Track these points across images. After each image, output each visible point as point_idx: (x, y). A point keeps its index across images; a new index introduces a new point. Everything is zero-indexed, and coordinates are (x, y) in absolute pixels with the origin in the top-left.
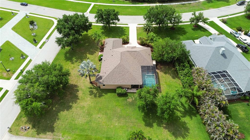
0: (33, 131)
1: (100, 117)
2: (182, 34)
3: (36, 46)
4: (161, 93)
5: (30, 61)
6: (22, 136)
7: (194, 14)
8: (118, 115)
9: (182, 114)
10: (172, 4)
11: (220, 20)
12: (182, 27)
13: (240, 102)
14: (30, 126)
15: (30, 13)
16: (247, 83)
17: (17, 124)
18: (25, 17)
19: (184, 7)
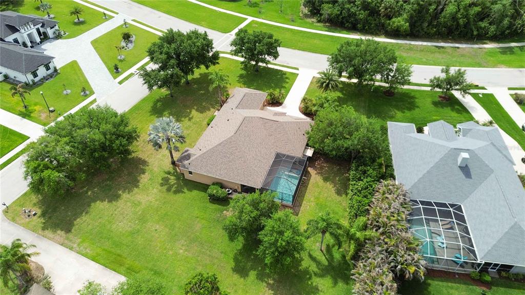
0: (38, 221)
1: (159, 231)
2: (404, 109)
3: (115, 78)
4: (297, 216)
5: (95, 100)
6: (18, 224)
7: (447, 71)
8: (192, 236)
9: (319, 269)
10: (413, 43)
11: (511, 95)
12: (413, 94)
13: (465, 284)
14: (39, 212)
15: (134, 20)
16: (494, 243)
17: (22, 203)
18: (122, 26)
19: (439, 52)
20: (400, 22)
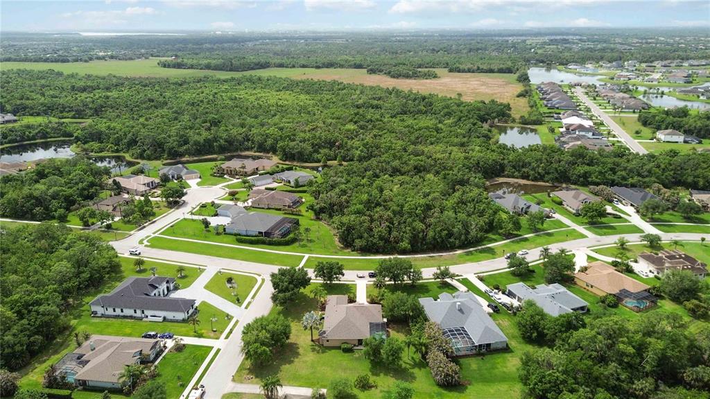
1: (325, 369)
2: (424, 292)
3: (240, 306)
5: (237, 321)
6: (246, 384)
7: (440, 269)
8: (344, 368)
9: (411, 366)
10: (416, 256)
11: (476, 277)
12: (426, 284)
13: (474, 357)
14: (253, 376)
16: (480, 336)
17: (239, 375)
18: (217, 274)
19: (432, 260)
20: (405, 244)
